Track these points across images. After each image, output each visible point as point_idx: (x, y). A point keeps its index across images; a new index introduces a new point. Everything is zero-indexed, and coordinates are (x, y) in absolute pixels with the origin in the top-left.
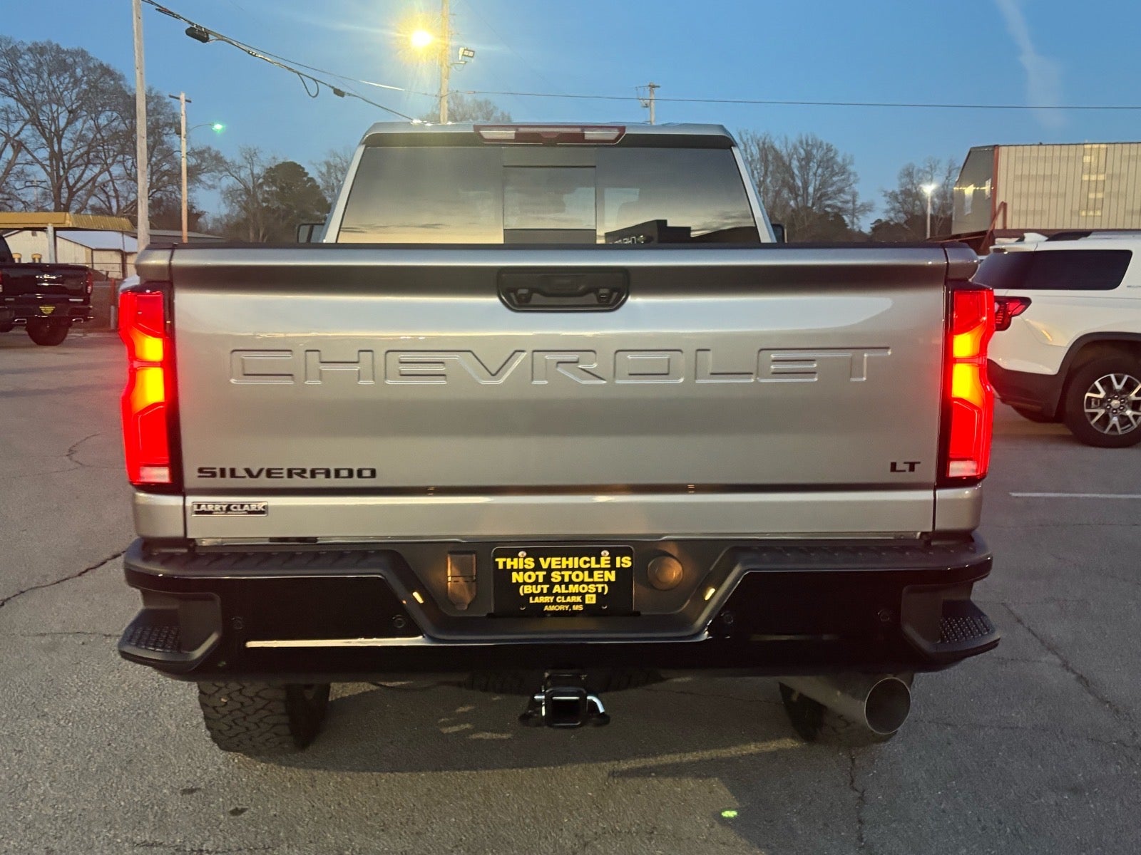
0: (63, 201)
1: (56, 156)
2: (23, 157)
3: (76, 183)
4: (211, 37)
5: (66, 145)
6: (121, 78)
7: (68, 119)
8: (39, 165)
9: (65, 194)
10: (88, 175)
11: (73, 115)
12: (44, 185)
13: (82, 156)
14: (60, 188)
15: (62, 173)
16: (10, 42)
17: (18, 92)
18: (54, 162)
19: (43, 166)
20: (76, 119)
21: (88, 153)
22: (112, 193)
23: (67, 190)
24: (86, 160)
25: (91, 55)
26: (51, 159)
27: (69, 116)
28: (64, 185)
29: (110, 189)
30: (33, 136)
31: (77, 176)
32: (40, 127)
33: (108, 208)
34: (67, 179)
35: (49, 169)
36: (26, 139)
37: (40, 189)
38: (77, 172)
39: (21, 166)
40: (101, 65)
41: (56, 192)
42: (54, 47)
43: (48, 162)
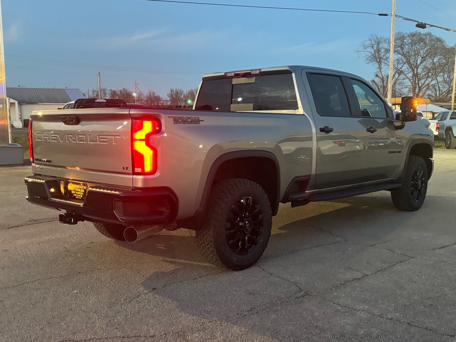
0: (416, 93)
1: (415, 75)
2: (402, 76)
3: (422, 85)
4: (427, 26)
5: (420, 70)
6: (444, 42)
7: (421, 60)
8: (408, 79)
9: (417, 90)
10: (427, 82)
11: (424, 59)
12: (409, 87)
13: (425, 75)
14: (416, 87)
15: (417, 82)
16: (402, 34)
17: (403, 52)
18: (414, 78)
19: (410, 80)
20: (425, 60)
21: (428, 73)
22: (437, 89)
23: (418, 88)
24: (427, 76)
25: (433, 34)
26: (413, 77)
27: (422, 59)
28: (417, 87)
29: (437, 87)
30: (408, 68)
31: (423, 83)
32: (410, 65)
33: (435, 95)
34: (418, 84)
35: (412, 81)
36: (405, 70)
37: (408, 89)
38: (423, 81)
39: (401, 80)
40: (436, 37)
41: (413, 90)
42: (418, 33)
43: (411, 78)
